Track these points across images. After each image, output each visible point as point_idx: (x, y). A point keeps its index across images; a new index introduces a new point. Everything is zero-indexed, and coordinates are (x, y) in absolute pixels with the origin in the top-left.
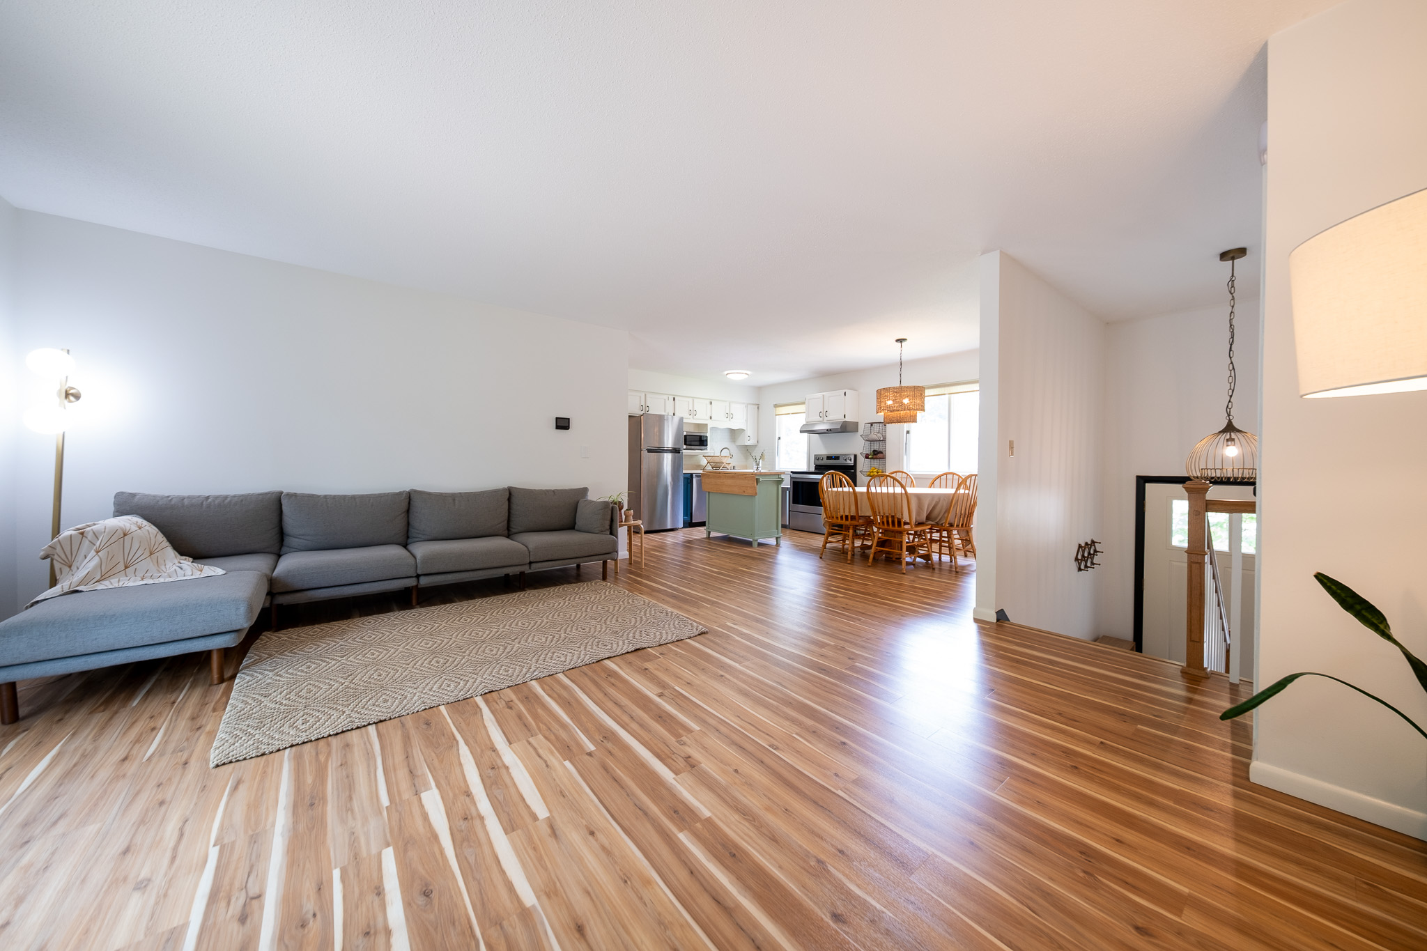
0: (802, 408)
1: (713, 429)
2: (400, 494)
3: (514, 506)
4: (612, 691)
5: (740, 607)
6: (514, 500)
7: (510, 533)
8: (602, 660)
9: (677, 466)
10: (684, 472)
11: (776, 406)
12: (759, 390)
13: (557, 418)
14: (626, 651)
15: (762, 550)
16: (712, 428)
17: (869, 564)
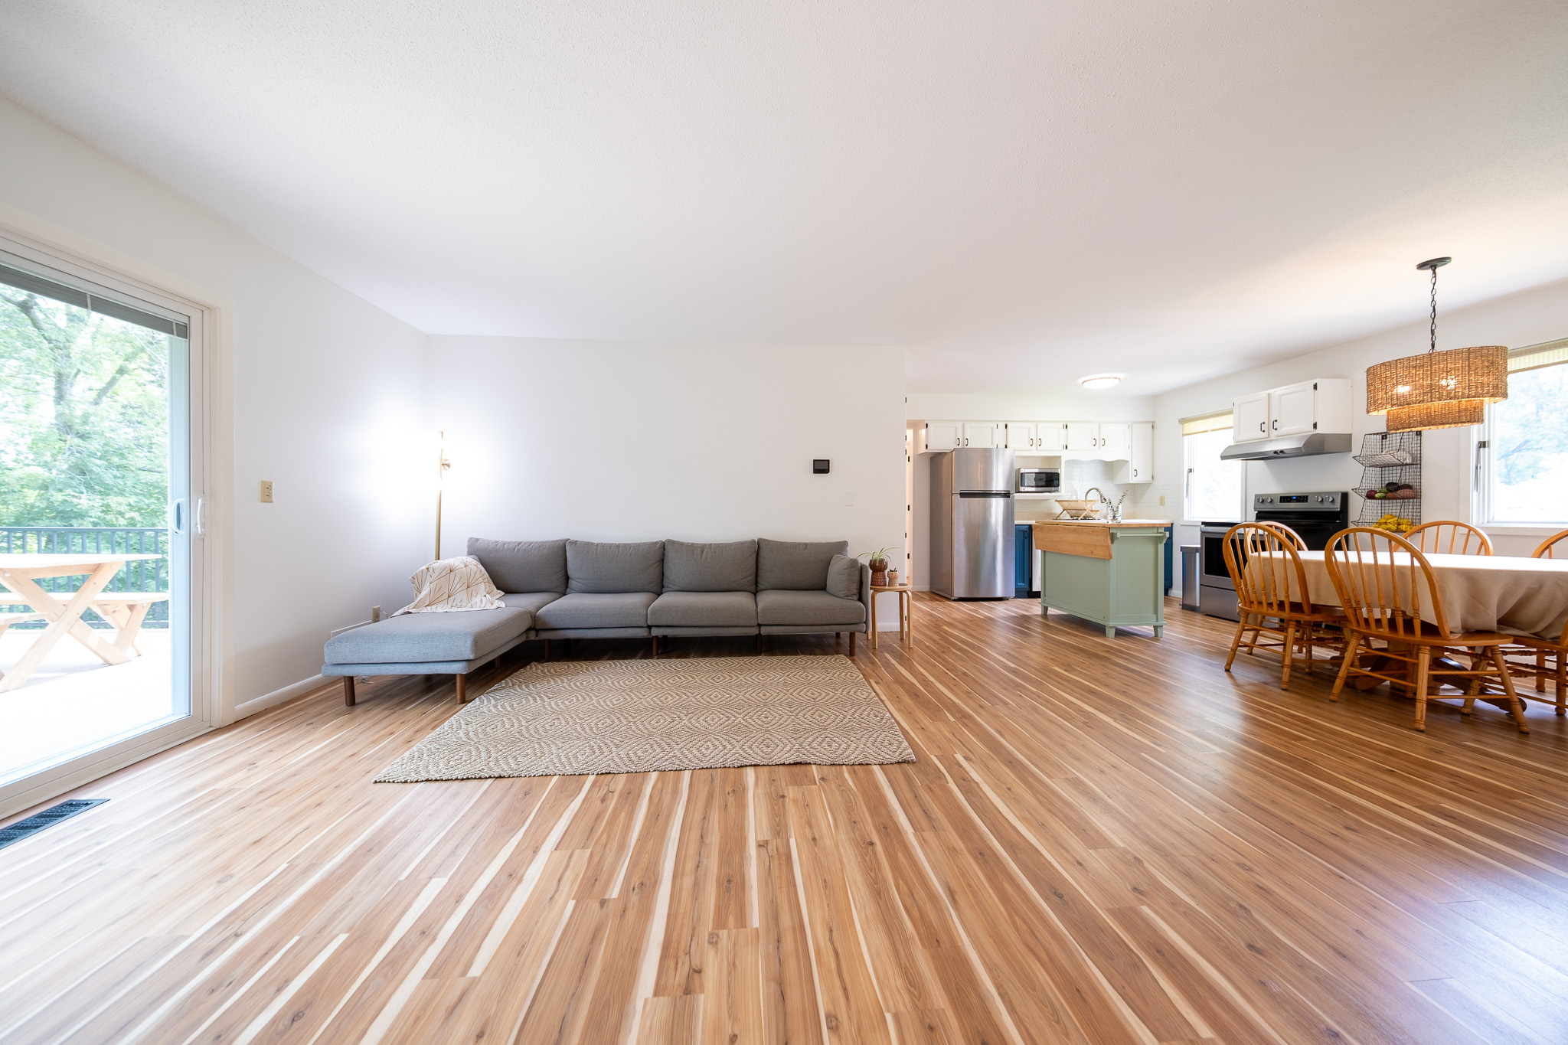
0: (1228, 420)
1: (1071, 463)
2: (656, 543)
3: (761, 560)
4: (715, 816)
5: (1000, 733)
6: (762, 553)
7: (759, 589)
8: (746, 766)
9: (1009, 514)
10: (1016, 522)
11: (1183, 421)
12: (1155, 399)
13: (814, 461)
14: (782, 762)
15: (1123, 643)
16: (1069, 462)
17: (1335, 698)
